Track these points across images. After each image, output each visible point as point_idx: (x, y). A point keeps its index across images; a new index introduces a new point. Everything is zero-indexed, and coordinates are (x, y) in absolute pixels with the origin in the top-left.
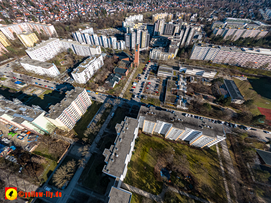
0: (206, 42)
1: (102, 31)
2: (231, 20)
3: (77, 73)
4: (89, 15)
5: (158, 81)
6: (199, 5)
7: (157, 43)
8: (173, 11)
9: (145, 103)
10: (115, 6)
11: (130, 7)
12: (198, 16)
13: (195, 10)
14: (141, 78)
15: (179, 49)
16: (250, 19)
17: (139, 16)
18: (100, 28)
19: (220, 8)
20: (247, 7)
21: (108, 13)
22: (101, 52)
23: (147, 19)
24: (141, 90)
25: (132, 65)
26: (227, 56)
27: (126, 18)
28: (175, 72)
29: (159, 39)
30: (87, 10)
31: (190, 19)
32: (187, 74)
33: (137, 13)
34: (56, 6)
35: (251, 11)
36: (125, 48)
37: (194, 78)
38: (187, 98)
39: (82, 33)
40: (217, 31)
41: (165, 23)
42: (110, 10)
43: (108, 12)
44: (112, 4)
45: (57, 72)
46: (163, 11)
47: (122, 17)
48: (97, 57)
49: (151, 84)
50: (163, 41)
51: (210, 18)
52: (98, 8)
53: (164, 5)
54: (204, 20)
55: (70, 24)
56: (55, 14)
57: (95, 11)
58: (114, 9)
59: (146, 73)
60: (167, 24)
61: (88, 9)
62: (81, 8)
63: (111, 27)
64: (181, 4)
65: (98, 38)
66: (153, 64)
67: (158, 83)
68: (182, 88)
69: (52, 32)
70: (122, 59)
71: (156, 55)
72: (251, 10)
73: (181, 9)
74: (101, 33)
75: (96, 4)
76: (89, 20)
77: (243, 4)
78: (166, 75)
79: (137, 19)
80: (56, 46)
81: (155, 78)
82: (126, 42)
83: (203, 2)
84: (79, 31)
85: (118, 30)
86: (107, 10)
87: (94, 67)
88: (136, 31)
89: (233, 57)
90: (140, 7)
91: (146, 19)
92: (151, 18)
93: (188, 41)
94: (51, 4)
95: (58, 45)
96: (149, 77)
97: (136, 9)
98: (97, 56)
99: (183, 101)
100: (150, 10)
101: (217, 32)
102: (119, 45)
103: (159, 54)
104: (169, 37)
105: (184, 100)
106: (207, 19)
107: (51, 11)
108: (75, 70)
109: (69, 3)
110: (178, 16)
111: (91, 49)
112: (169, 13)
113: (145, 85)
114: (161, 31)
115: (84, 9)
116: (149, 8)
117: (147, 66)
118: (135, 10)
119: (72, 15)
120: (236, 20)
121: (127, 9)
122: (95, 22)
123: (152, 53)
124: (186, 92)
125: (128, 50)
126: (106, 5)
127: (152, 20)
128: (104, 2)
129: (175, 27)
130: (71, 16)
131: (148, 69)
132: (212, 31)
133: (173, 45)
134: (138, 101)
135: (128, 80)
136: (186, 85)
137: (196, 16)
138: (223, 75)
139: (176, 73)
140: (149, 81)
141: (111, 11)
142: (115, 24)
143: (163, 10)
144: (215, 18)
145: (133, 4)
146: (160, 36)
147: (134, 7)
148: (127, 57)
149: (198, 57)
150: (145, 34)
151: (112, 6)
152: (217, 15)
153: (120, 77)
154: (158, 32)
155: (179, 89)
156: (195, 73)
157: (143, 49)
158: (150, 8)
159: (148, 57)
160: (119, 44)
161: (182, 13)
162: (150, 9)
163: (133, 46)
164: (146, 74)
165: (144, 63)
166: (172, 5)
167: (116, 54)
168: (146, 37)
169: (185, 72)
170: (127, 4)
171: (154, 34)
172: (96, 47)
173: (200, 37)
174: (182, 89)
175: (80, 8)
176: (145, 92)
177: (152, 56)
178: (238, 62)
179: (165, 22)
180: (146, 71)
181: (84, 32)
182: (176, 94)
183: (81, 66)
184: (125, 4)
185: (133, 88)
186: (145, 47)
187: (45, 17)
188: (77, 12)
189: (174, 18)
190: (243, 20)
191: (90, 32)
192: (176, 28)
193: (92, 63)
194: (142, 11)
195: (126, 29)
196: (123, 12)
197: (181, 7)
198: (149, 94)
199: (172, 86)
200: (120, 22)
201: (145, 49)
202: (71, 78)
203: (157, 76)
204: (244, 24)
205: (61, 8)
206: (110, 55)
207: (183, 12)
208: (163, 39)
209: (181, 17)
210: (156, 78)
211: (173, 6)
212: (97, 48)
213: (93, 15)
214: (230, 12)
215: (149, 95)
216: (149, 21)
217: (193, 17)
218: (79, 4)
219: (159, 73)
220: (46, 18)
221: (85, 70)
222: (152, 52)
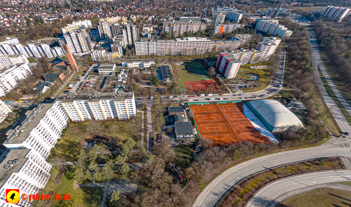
7: (103, 46)
10: (57, 14)
11: (78, 13)
21: (45, 22)
26: (166, 47)
27: (69, 25)
29: (107, 42)
30: (14, 20)
31: (145, 21)
42: (49, 18)
44: (54, 12)
52: (32, 18)
53: (121, 9)
58: (54, 17)
61: (16, 19)
62: (4, 18)
63: (49, 36)
75: (28, 13)
79: (83, 24)
86: (45, 19)
89: (170, 47)
90: (91, 13)
100: (104, 16)
103: (100, 55)
110: (133, 18)
114: (108, 34)
115: (8, 19)
116: (102, 13)
121: (74, 16)
126: (44, 14)
128: (41, 11)
142: (54, 32)
145: (82, 11)
146: (109, 39)
147: (83, 14)
149: (142, 53)
154: (104, 35)
160: (54, 51)
171: (101, 38)
173: (149, 36)
175: (2, 19)
177: (95, 58)
178: (170, 51)
184: (72, 11)
186: (87, 51)
194: (92, 17)
209: (136, 20)
211: (131, 10)
213: (22, 25)
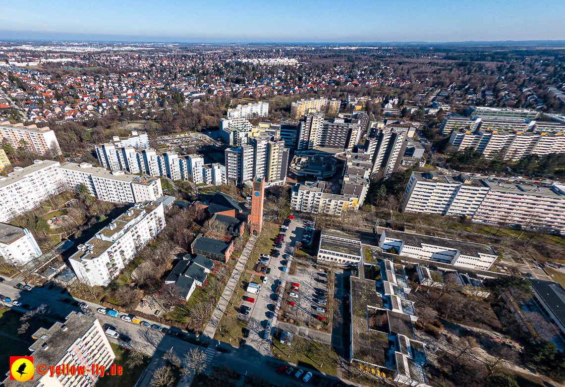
0: (438, 165)
1: (169, 138)
2: (486, 113)
3: (84, 260)
4: (144, 105)
5: (321, 278)
6: (398, 80)
7: (307, 167)
8: (338, 93)
9: (285, 358)
10: (205, 86)
11: (238, 86)
12: (401, 103)
13: (390, 90)
14: (269, 269)
15: (370, 185)
16: (534, 108)
17: (259, 106)
18: (166, 132)
19: (449, 86)
20: (516, 84)
21: (187, 99)
22: (160, 191)
23: (278, 112)
24: (272, 307)
25: (242, 228)
26: (514, 206)
27: (230, 110)
28: (367, 250)
29: (313, 159)
30: (141, 94)
31: (382, 110)
32: (405, 258)
33: (254, 99)
34: (71, 87)
35: (530, 91)
36: (226, 182)
37: (428, 270)
38: (424, 344)
39: (120, 146)
40: (462, 139)
41: (326, 122)
42: (192, 93)
43: (187, 96)
44: (199, 82)
45: (33, 251)
46: (316, 95)
47: (218, 109)
48: (149, 210)
49: (302, 288)
50: (324, 164)
51: (431, 107)
52: (166, 91)
53: (316, 81)
54: (417, 112)
55: (95, 125)
56: (67, 103)
57: (159, 96)
58: (201, 92)
59: (282, 250)
60: (329, 123)
61: (143, 92)
62: (127, 90)
63: (193, 129)
64: (356, 78)
65: (158, 158)
66: (301, 225)
67: (321, 286)
68: (400, 307)
69: (49, 145)
70: (216, 214)
71: (310, 201)
72: (526, 89)
73: (357, 89)
74: (168, 144)
75: (161, 82)
76: (142, 115)
77: (503, 77)
78: (342, 259)
79: (254, 111)
80: (49, 178)
81: (311, 270)
82: (229, 167)
83: (406, 74)
84: (114, 143)
85: (208, 137)
86: (185, 94)
87: (138, 236)
88: (253, 143)
89: (532, 208)
90: (261, 87)
91: (276, 111)
92: (288, 109)
93: (391, 165)
94: (63, 84)
95: (55, 176)
96: (293, 264)
97: (253, 89)
98: (149, 207)
99: (413, 356)
100: (285, 93)
101: (461, 141)
102: (210, 175)
103: (316, 199)
104: (338, 153)
105: (416, 353)
106: (426, 109)
107: (58, 97)
108: (81, 248)
109: (103, 81)
110: (353, 103)
111: (136, 187)
112: (330, 99)
113: (282, 291)
114: (315, 139)
115: (133, 92)
116: (281, 87)
117: (284, 230)
118: (251, 93)
119: (104, 105)
120: (500, 113)
121: (232, 90)
122: (155, 119)
123: (299, 197)
124: (414, 319)
125: (234, 186)
126: (184, 84)
127: (290, 113)
128: (179, 78)
129: (350, 130)
130: (100, 108)
131: (287, 239)
132: (448, 139)
133: (354, 177)
134: (264, 353)
135: (233, 274)
136: (408, 293)
137: (396, 103)
138: (516, 259)
139: (372, 255)
140: (296, 278)
141: (193, 95)
142: (203, 123)
143: (315, 92)
144: (445, 107)
145: (244, 81)
146: (314, 150)
147: (247, 87)
148: (229, 206)
149: (426, 207)
150: (278, 150)
151: (197, 85)
152: (447, 100)
153: (208, 265)
154: (307, 142)
155: (391, 309)
156: (430, 255)
157: (272, 184)
158: (284, 88)
159: (287, 206)
160: (210, 172)
161: (362, 98)
162: (285, 90)
163: (247, 176)
164: (284, 256)
165: (275, 222)
166: (334, 81)
167: (202, 198)
168: (279, 156)
169: (397, 252)
170: (232, 81)
171: (299, 146)
172: (149, 182)
173: (419, 153)
174: (399, 311)
175: (124, 90)
176: (284, 317)
177: (298, 203)
178: (548, 222)
179: (325, 119)
180: (284, 246)
181: (124, 143)
182: (384, 328)
183: (100, 236)
184: (227, 80)
185: (247, 304)
186: (276, 180)
187: (43, 110)
188: (116, 100)
189: (344, 108)
190: (517, 111)
191: (139, 144)
192: (354, 132)
193: (133, 228)
194: (265, 94)
195: (228, 135)
196: (223, 97)
197: (356, 85)
198: (298, 324)
199: (368, 297)
200: (215, 119)
201: (278, 183)
202: (69, 270)
203: (315, 261)
204: (527, 122)
205: (83, 91)
206: (184, 199)
207: (363, 96)
208: (322, 158)
209: (361, 107)
210: (315, 267)
211: (337, 83)
212: (152, 185)
213: (153, 104)
214: (477, 94)
215: (298, 328)
216: (284, 116)
217: (389, 106)
218: (124, 82)
219: (323, 255)
220: (44, 112)
221: (109, 250)
222: (297, 195)
